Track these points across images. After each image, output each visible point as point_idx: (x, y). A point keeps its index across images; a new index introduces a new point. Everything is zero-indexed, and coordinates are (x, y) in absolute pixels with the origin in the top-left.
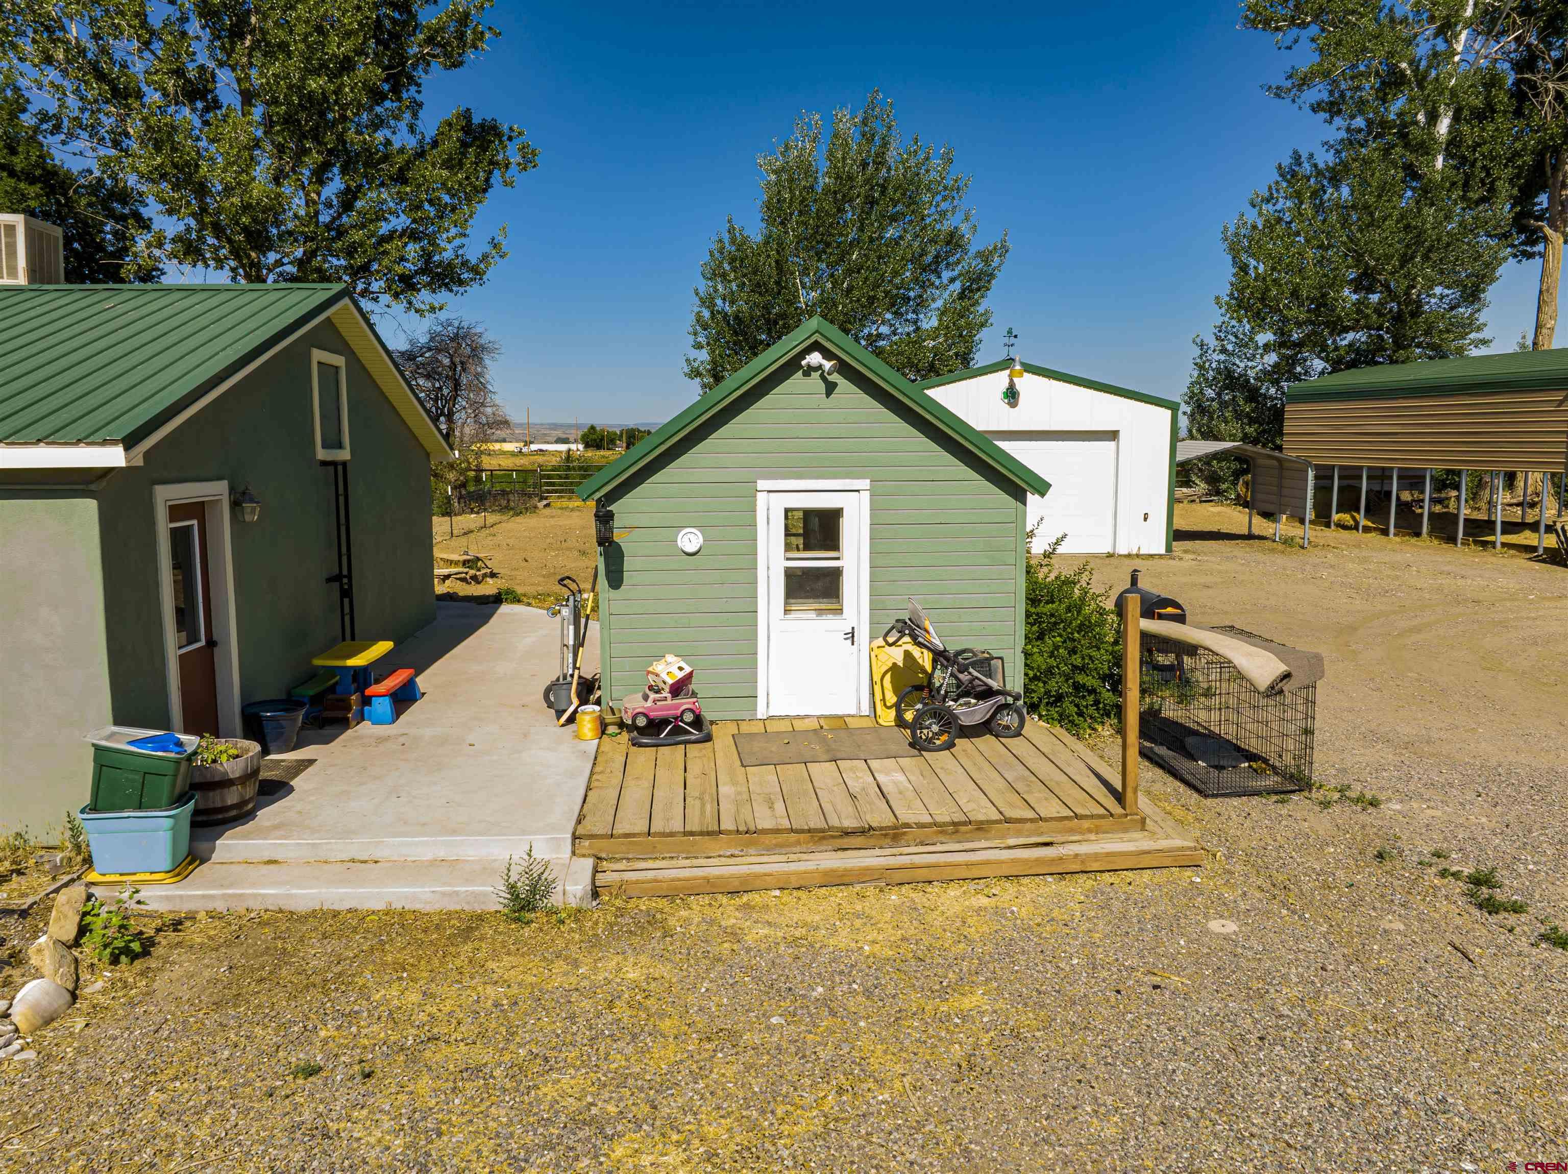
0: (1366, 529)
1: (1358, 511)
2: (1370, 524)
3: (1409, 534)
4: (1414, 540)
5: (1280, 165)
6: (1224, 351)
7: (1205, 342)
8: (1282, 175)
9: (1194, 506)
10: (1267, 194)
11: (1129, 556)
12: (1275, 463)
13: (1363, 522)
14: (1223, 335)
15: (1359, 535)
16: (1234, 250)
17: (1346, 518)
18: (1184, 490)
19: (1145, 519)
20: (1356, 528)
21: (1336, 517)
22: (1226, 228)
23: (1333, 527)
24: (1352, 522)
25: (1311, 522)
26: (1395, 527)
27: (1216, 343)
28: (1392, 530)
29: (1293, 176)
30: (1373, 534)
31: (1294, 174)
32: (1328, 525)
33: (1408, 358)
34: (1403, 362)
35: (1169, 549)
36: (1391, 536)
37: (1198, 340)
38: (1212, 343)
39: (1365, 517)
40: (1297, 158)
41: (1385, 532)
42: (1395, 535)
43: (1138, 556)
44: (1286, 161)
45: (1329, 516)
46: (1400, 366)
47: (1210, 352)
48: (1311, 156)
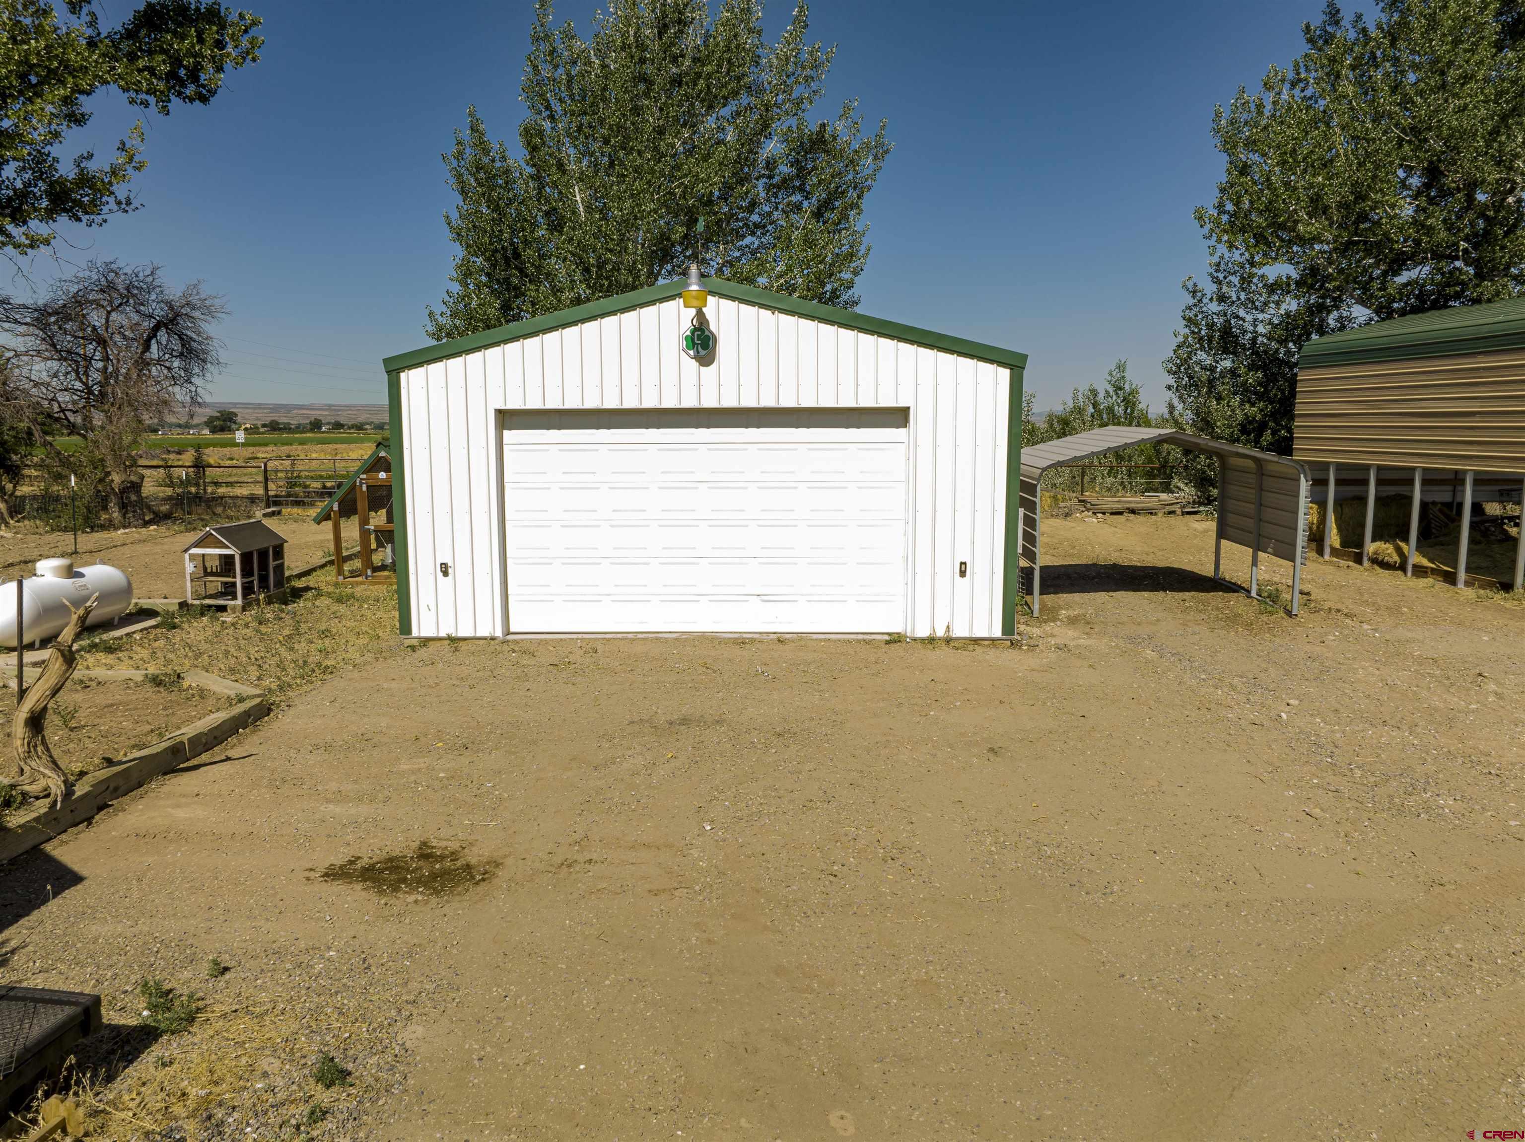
0: (1420, 572)
1: (1406, 540)
2: (1425, 562)
3: (1489, 585)
4: (1499, 597)
5: (1308, 27)
6: (1222, 298)
7: (1200, 287)
8: (1311, 41)
9: (1172, 520)
10: (1291, 75)
11: (931, 640)
12: (1250, 464)
13: (1416, 558)
14: (1221, 276)
15: (1406, 582)
16: (1229, 145)
17: (1386, 549)
18: (1164, 496)
19: (963, 573)
20: (1402, 568)
21: (1371, 547)
22: (1218, 115)
23: (1366, 563)
24: (1396, 558)
25: (1334, 552)
26: (1468, 570)
27: (1214, 287)
28: (1462, 575)
29: (1326, 42)
30: (1430, 580)
31: (1328, 39)
32: (1358, 559)
33: (1498, 294)
34: (1489, 301)
35: (1008, 626)
36: (1461, 585)
37: (1190, 285)
38: (1210, 288)
39: (1418, 548)
40: (1334, 15)
41: (1450, 578)
42: (1468, 584)
43: (948, 640)
44: (1317, 20)
45: (1360, 544)
46: (1484, 306)
47: (1205, 301)
48: (1359, 17)
